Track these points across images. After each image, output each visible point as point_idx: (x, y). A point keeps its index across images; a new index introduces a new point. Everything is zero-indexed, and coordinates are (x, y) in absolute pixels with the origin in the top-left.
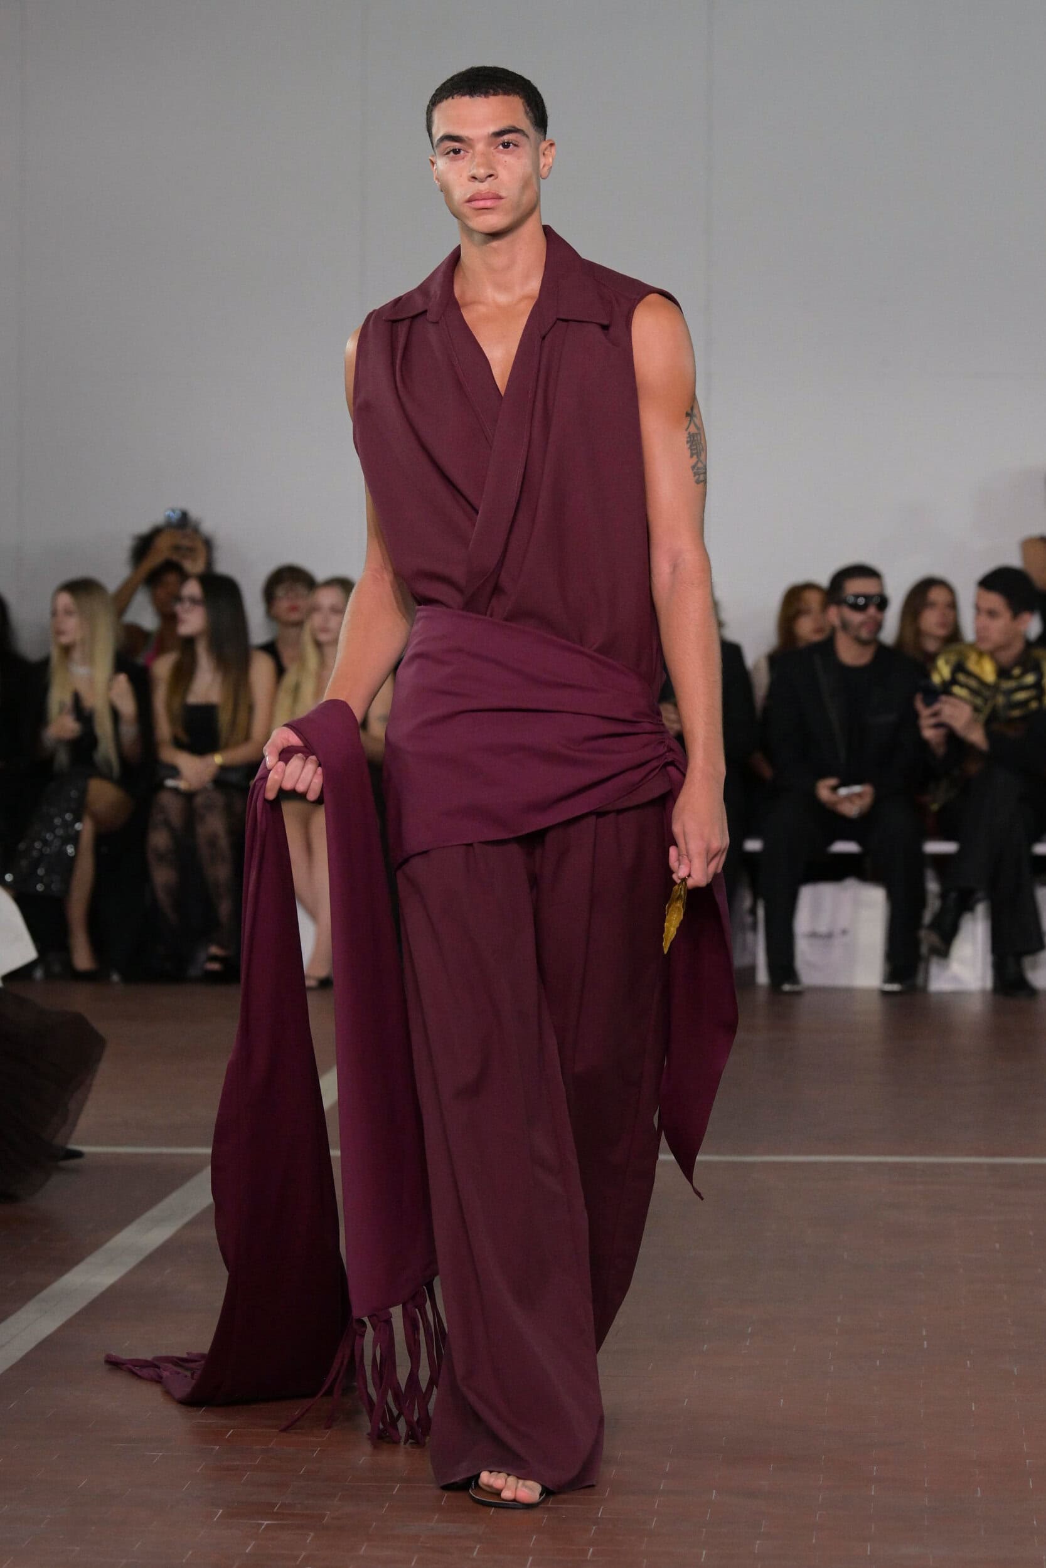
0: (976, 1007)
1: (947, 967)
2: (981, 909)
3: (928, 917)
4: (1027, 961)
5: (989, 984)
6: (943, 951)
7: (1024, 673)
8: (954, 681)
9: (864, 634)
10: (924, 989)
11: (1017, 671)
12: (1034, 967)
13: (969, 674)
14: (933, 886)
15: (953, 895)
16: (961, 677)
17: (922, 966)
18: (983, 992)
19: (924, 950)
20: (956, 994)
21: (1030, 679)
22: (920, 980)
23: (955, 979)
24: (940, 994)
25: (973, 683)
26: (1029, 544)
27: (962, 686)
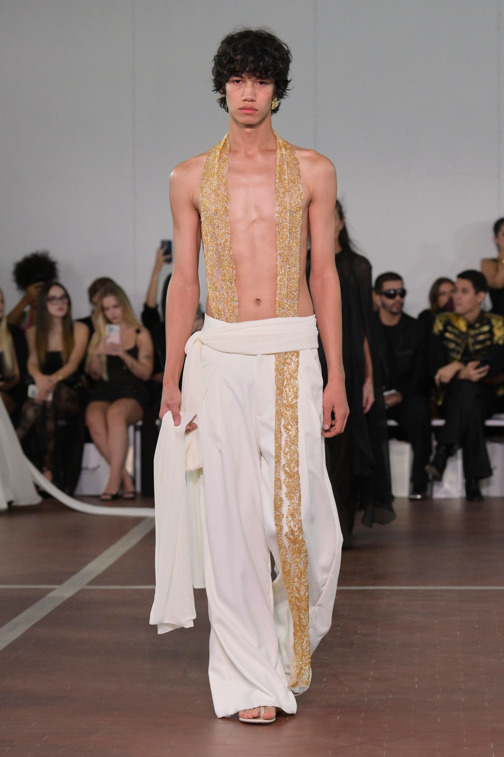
0: (458, 507)
1: (441, 486)
3: (432, 458)
4: (484, 481)
6: (439, 478)
7: (482, 325)
8: (445, 331)
9: (394, 310)
10: (431, 498)
11: (477, 325)
12: (488, 484)
13: (454, 327)
14: (435, 443)
15: (443, 448)
17: (429, 485)
18: (462, 498)
19: (430, 476)
20: (447, 500)
21: (486, 328)
22: (428, 493)
23: (447, 492)
24: (439, 499)
25: (455, 331)
26: (485, 262)
27: (451, 333)
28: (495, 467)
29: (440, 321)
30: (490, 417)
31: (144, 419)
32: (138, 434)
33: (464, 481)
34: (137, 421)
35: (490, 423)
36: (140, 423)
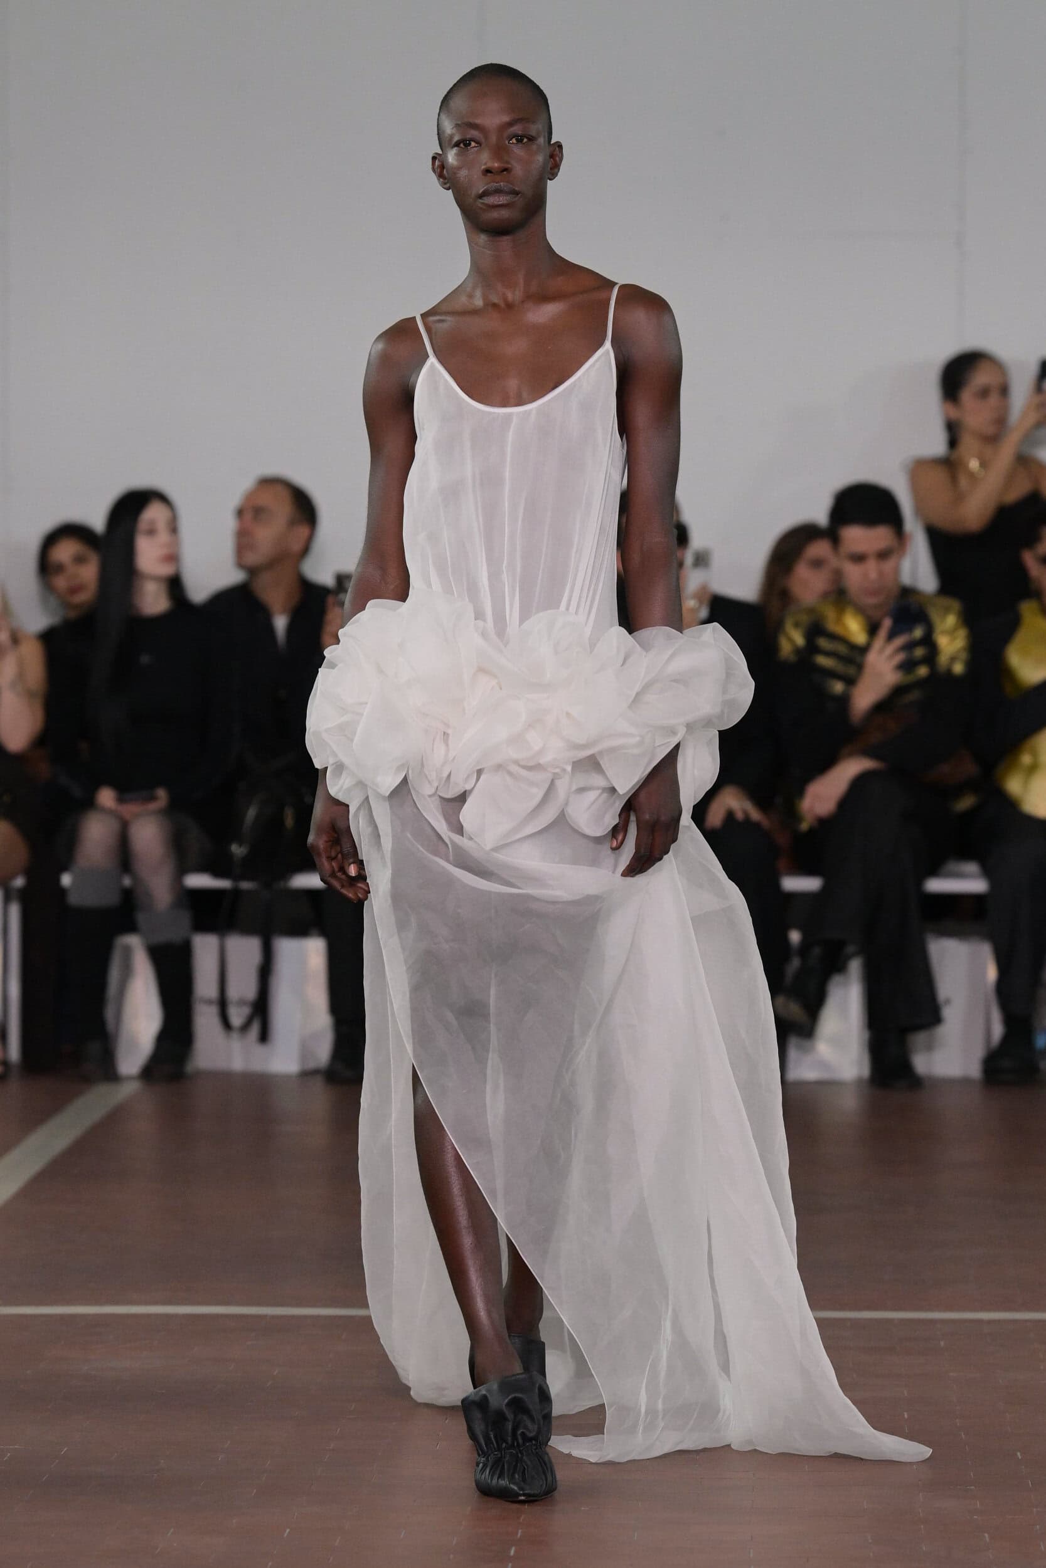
0: (850, 1103)
1: (810, 1049)
2: (855, 967)
3: (789, 978)
4: (919, 1039)
5: (866, 1071)
8: (811, 648)
12: (930, 1047)
13: (833, 637)
15: (817, 951)
16: (823, 643)
18: (859, 1081)
20: (820, 1083)
23: (824, 1065)
24: (802, 1084)
25: (842, 649)
26: (919, 468)
27: (828, 654)
28: (948, 1001)
29: (797, 625)
30: (934, 871)
31: (29, 873)
32: (15, 911)
33: (866, 1035)
34: (13, 876)
35: (936, 885)
36: (19, 882)
